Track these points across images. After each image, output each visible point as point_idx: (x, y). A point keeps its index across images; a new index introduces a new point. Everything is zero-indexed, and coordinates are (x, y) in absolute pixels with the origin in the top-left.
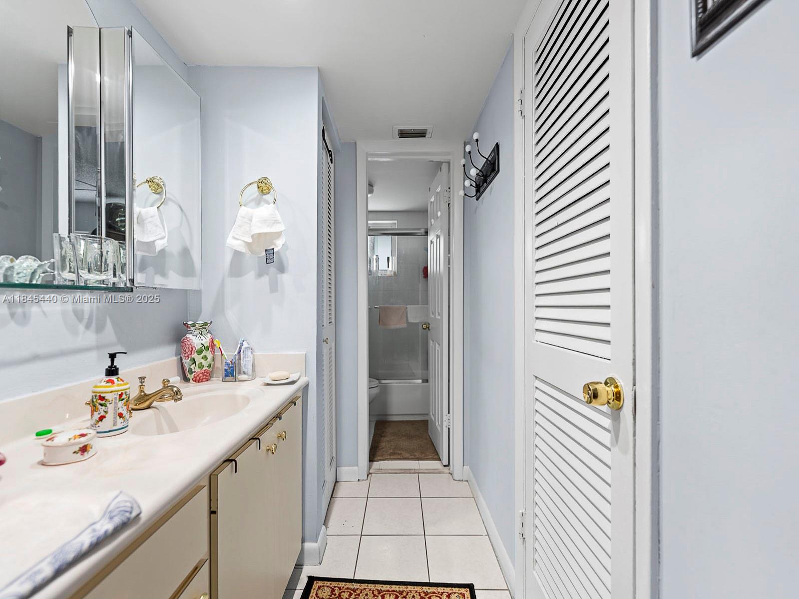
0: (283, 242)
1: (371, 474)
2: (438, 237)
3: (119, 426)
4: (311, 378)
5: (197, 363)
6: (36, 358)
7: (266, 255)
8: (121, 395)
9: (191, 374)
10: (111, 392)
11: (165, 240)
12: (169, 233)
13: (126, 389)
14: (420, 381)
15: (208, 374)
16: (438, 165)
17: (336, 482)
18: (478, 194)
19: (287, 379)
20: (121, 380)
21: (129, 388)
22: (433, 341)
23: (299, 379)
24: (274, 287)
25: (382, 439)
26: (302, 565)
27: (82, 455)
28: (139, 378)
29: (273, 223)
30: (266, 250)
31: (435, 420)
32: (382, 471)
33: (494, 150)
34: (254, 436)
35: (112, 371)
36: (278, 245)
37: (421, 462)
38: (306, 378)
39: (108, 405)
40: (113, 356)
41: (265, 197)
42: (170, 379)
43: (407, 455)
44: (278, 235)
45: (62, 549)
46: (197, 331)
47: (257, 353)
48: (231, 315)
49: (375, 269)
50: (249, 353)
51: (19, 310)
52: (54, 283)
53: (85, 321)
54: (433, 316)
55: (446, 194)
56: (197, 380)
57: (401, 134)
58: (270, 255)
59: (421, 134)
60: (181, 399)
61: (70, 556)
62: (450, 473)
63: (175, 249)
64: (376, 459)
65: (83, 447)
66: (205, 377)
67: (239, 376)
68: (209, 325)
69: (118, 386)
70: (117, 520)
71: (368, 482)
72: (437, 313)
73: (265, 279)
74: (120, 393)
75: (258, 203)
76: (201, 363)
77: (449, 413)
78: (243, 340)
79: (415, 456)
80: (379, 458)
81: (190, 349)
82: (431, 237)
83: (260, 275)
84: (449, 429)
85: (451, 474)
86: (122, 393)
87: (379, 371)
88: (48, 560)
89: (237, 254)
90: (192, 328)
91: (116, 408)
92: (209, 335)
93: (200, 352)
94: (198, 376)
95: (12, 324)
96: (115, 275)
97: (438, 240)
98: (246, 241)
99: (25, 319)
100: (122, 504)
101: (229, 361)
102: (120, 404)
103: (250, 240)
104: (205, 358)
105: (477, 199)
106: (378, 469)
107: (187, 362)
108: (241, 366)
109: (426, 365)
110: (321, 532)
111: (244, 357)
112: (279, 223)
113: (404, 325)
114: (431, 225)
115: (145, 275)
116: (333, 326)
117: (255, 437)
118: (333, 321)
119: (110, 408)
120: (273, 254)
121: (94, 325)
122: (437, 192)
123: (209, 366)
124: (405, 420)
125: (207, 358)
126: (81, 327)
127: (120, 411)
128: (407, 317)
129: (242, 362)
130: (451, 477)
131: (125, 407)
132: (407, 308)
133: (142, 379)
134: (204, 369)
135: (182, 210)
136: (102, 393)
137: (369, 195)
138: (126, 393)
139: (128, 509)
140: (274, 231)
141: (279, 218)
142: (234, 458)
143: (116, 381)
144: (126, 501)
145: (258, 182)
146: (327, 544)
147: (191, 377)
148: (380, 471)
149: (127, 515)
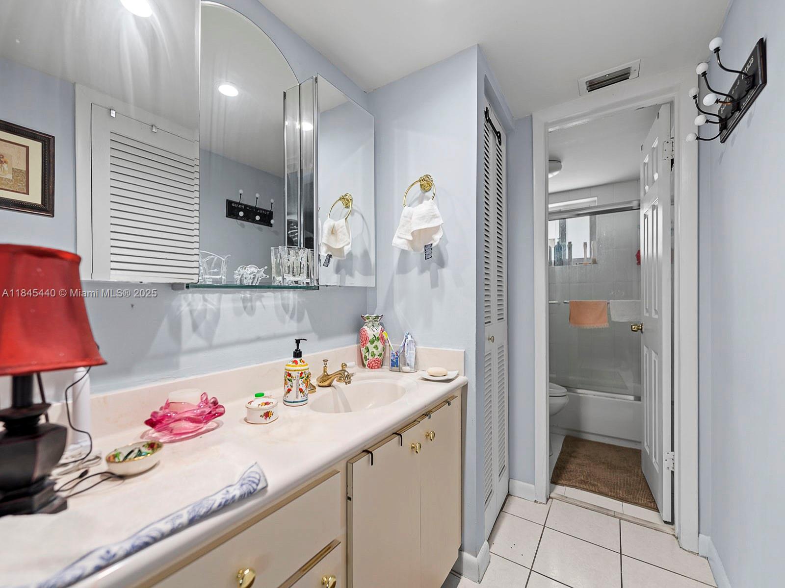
0: (441, 237)
1: (552, 498)
2: (654, 207)
3: (300, 399)
4: (471, 378)
5: (370, 352)
6: (259, 339)
7: (425, 250)
8: (301, 374)
9: (366, 361)
10: (295, 371)
11: (350, 246)
12: (352, 239)
13: (305, 370)
14: (632, 398)
15: (379, 363)
16: (655, 111)
17: (509, 495)
18: (725, 132)
19: (445, 376)
20: (303, 361)
21: (308, 369)
22: (647, 347)
23: (456, 377)
24: (435, 282)
25: (572, 459)
26: (461, 575)
27: (265, 419)
28: (324, 360)
29: (431, 219)
30: (425, 246)
31: (651, 453)
32: (567, 499)
33: (753, 54)
34: (398, 431)
35: (298, 354)
36: (436, 239)
37: (625, 504)
38: (465, 377)
39: (293, 380)
40: (298, 342)
41: (427, 194)
42: (347, 364)
43: (605, 490)
44: (436, 229)
45: (200, 503)
46: (370, 324)
47: (419, 347)
48: (399, 309)
49: (567, 258)
50: (412, 346)
51: (249, 304)
52: (273, 284)
53: (290, 312)
54: (647, 315)
55: (668, 147)
56: (371, 367)
57: (590, 86)
58: (428, 250)
59: (623, 76)
60: (350, 382)
61: (203, 511)
62: (674, 535)
63: (358, 252)
64: (560, 482)
65: (266, 413)
66: (378, 364)
67: (403, 368)
68: (380, 318)
69: (300, 367)
70: (245, 489)
71: (547, 507)
72: (653, 311)
73: (427, 275)
74: (300, 372)
75: (421, 200)
76: (373, 352)
77: (673, 450)
78: (408, 333)
79: (617, 493)
80: (565, 482)
81: (365, 339)
82: (645, 210)
83: (422, 271)
84: (673, 473)
85: (677, 538)
86: (302, 372)
87: (571, 378)
88: (190, 508)
89: (403, 252)
90: (367, 321)
91: (298, 384)
92: (381, 327)
93: (372, 342)
94: (371, 363)
95: (245, 314)
96: (308, 276)
97: (655, 212)
98: (408, 239)
99: (251, 311)
100: (253, 475)
101: (394, 353)
102: (301, 381)
103: (411, 238)
104: (376, 347)
105: (723, 141)
106: (562, 496)
107: (363, 350)
108: (405, 358)
109: (638, 376)
110: (483, 547)
111: (407, 350)
112: (437, 217)
113: (606, 325)
114: (645, 193)
115: (340, 276)
116: (504, 323)
117: (397, 433)
118: (505, 316)
119: (294, 382)
120: (432, 249)
121: (296, 316)
122: (653, 148)
123: (380, 355)
124: (607, 443)
125: (378, 348)
126: (287, 317)
127: (301, 387)
128: (609, 314)
129: (406, 354)
130: (676, 541)
131: (305, 384)
132: (608, 303)
133: (325, 361)
134: (376, 357)
135: (363, 218)
136: (290, 370)
137: (550, 176)
138: (305, 372)
139: (257, 481)
140: (432, 226)
141: (437, 212)
142: (371, 451)
143: (299, 362)
144: (257, 473)
145: (420, 181)
146: (489, 562)
147: (366, 363)
148: (564, 499)
149: (254, 486)
